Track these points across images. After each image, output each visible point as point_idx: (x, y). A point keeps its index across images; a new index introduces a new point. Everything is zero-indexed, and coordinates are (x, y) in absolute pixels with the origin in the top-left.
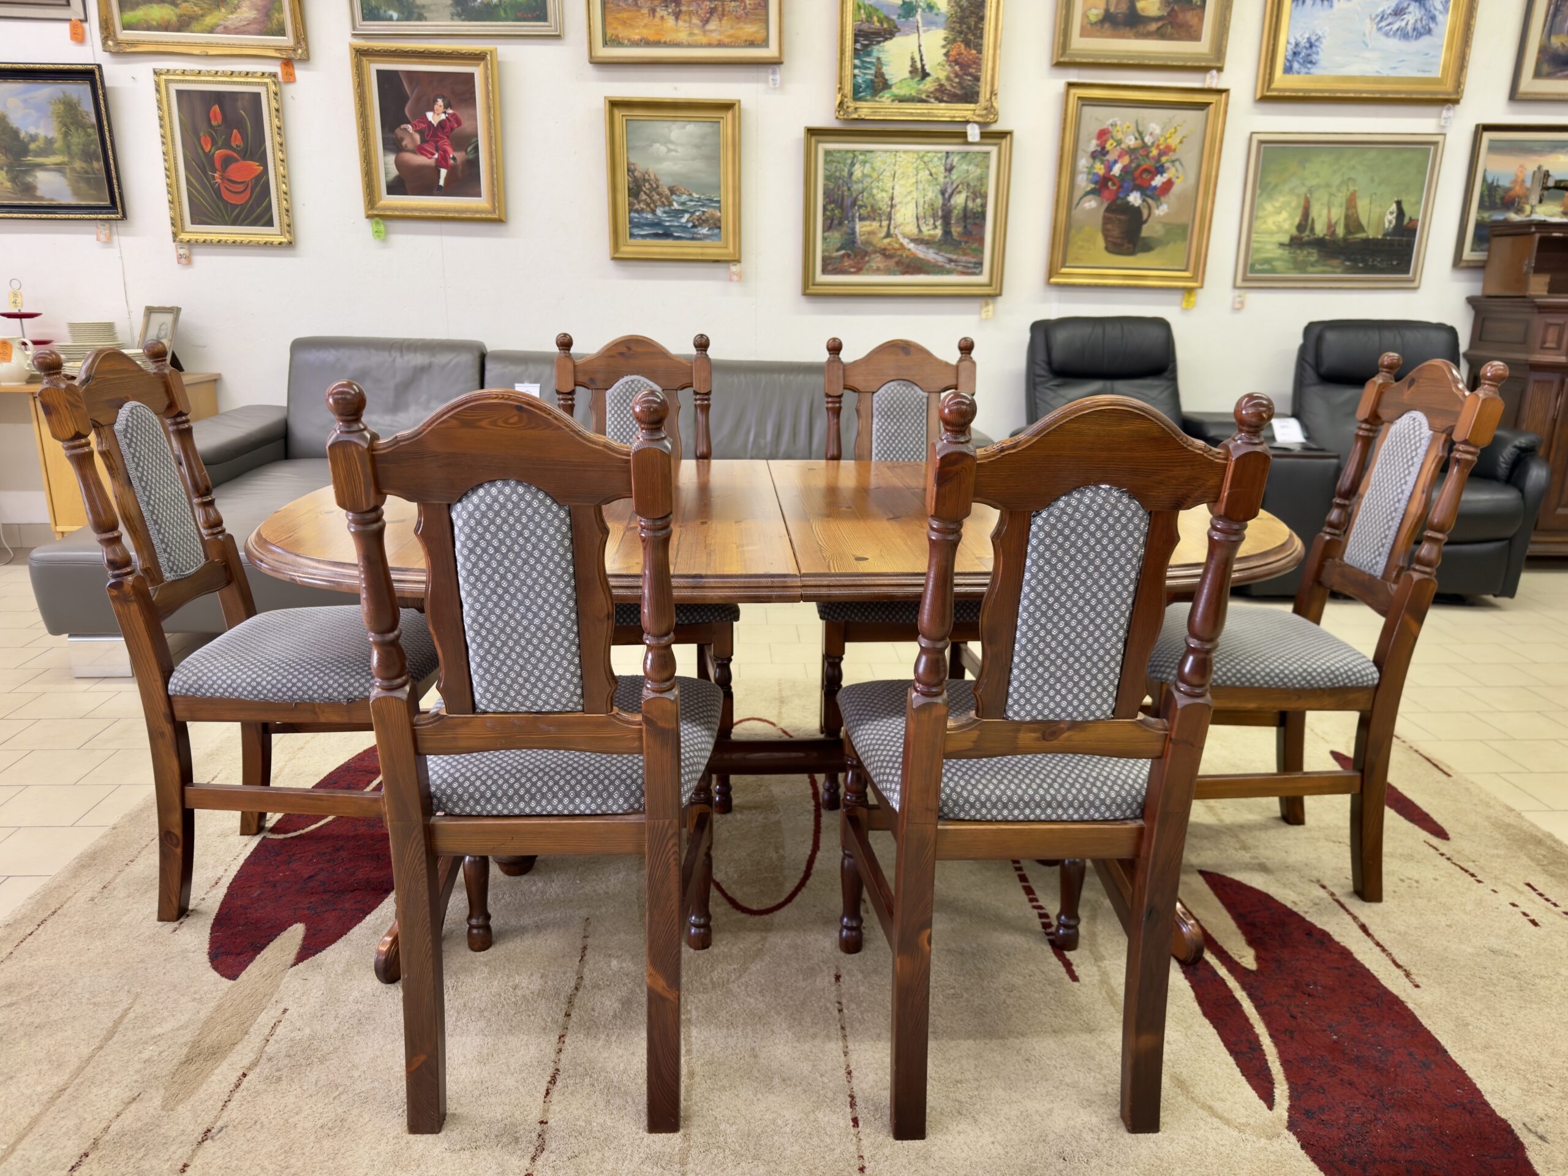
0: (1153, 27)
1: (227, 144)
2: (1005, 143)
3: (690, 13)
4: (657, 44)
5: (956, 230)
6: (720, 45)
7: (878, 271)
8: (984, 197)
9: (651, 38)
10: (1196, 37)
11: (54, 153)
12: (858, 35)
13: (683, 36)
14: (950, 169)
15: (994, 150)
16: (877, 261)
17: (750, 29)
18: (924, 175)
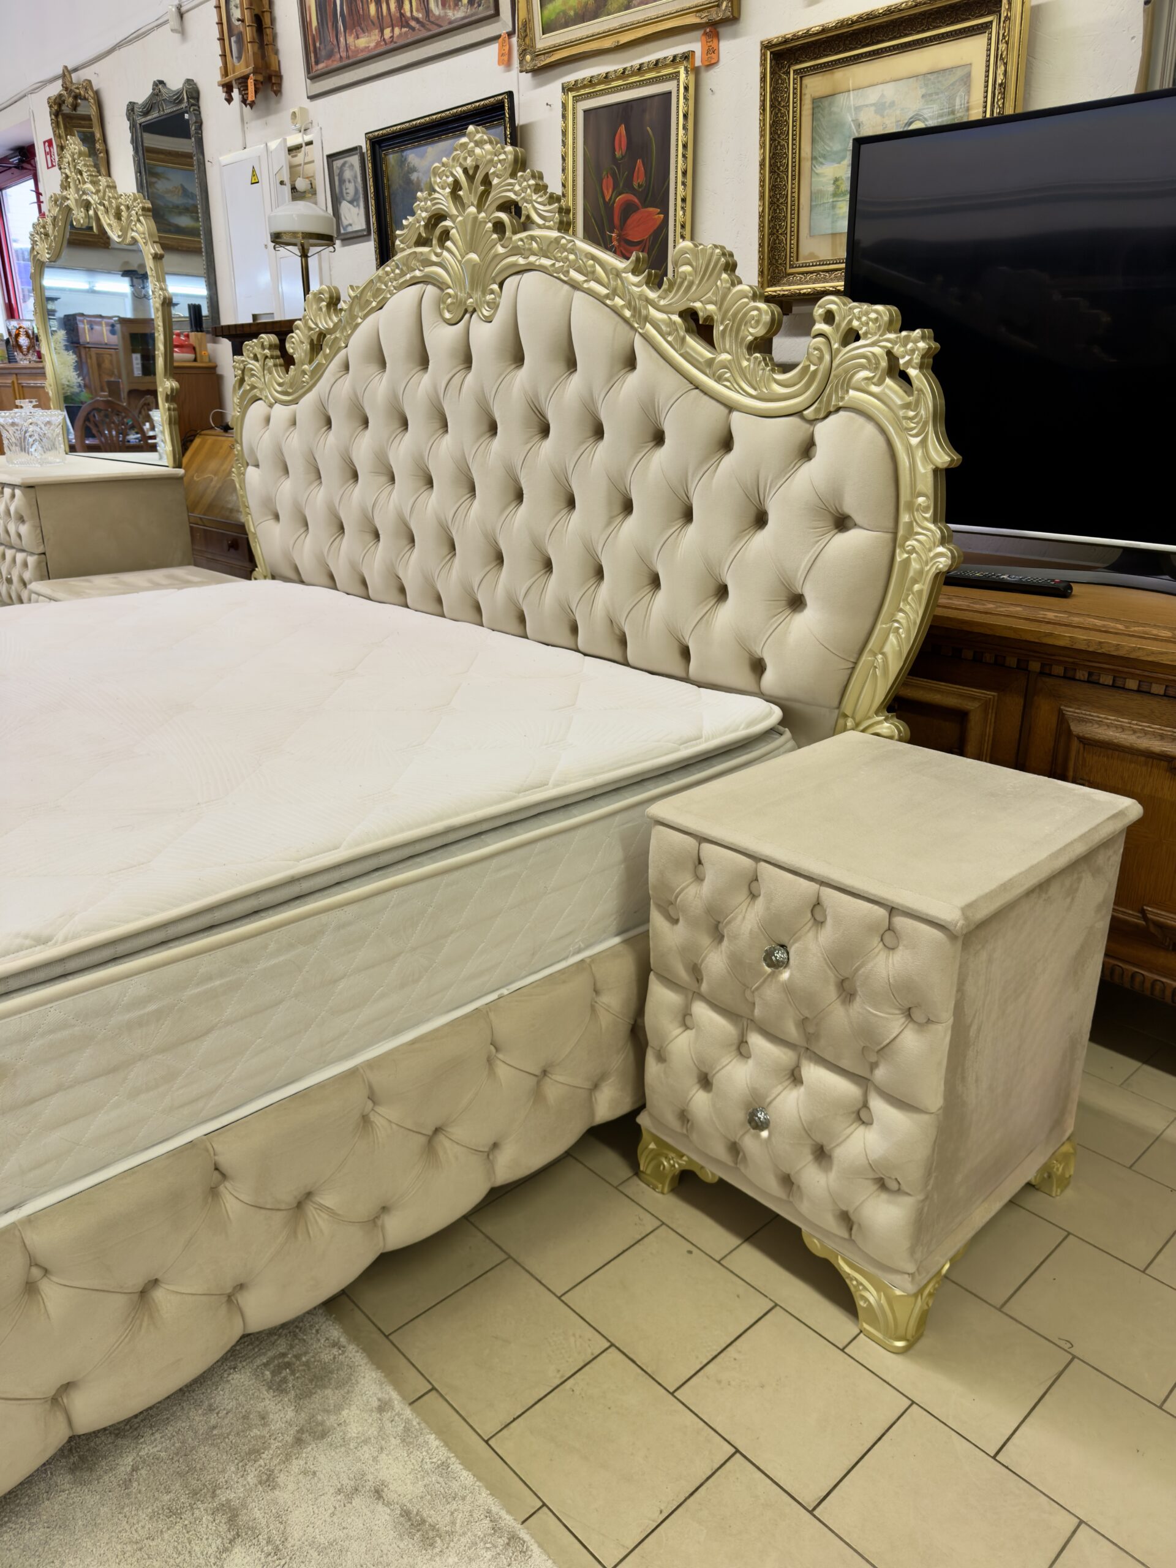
1: (629, 187)
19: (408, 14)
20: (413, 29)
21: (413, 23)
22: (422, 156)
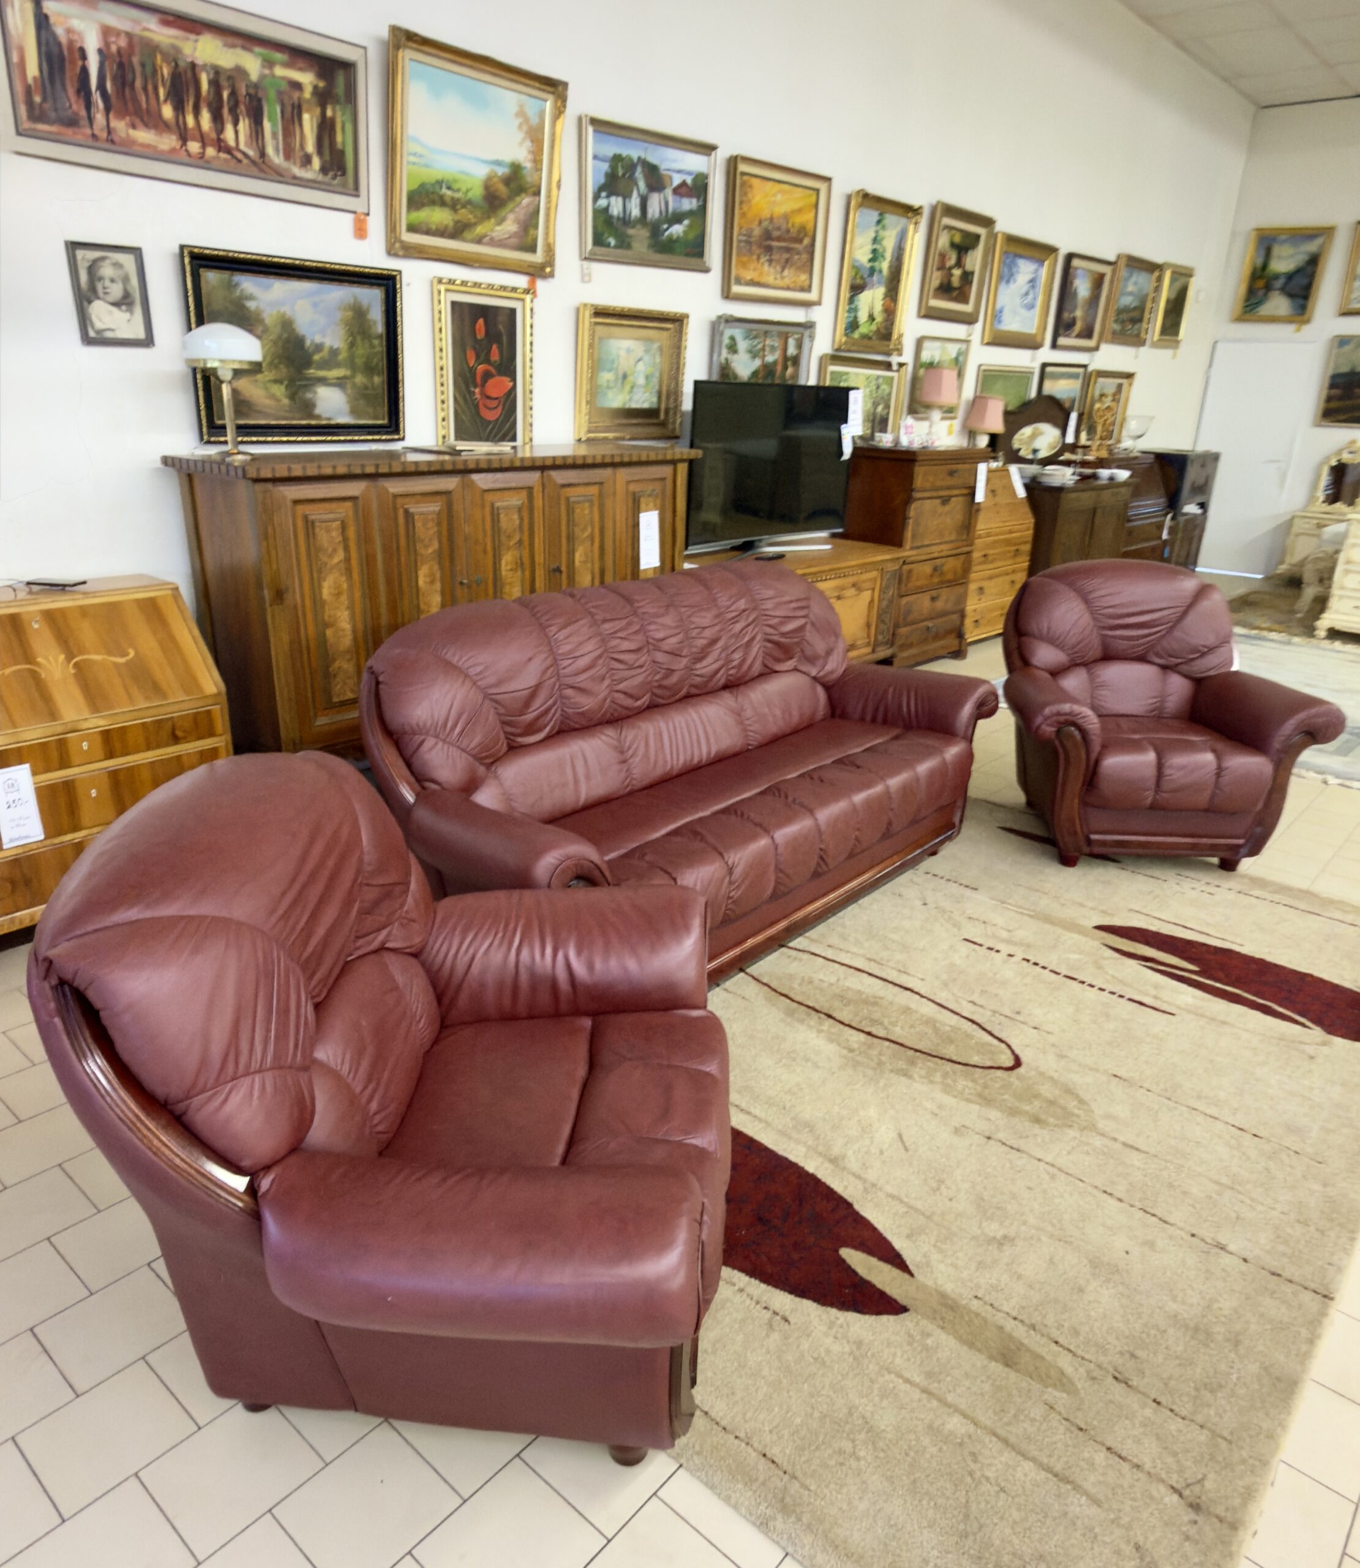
1: (487, 361)
2: (902, 370)
3: (778, 261)
4: (758, 285)
6: (788, 288)
8: (889, 407)
9: (757, 279)
11: (338, 365)
12: (849, 289)
13: (770, 280)
15: (896, 375)
17: (804, 277)
18: (867, 391)
19: (231, 142)
20: (240, 161)
21: (239, 156)
22: (268, 288)
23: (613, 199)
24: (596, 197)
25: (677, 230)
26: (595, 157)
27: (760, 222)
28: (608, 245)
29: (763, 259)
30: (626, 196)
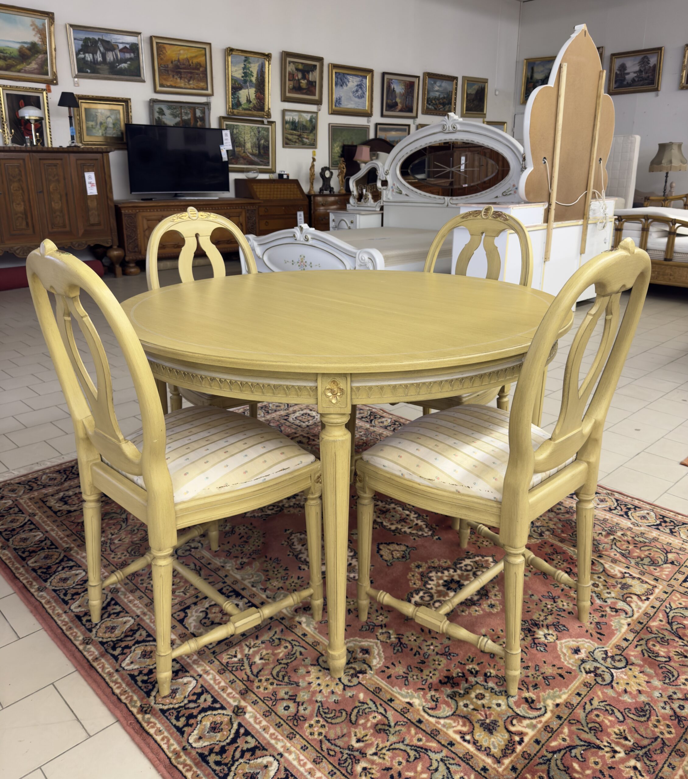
0: (305, 91)
2: (273, 125)
3: (185, 78)
4: (175, 87)
5: (262, 151)
6: (194, 89)
7: (241, 164)
8: (268, 142)
9: (174, 85)
10: (315, 95)
12: (233, 88)
13: (182, 85)
14: (259, 132)
15: (270, 127)
16: (242, 161)
17: (202, 84)
18: (252, 133)
23: (87, 55)
24: (77, 54)
25: (124, 65)
26: (75, 39)
27: (172, 62)
28: (87, 72)
29: (176, 77)
30: (94, 53)
